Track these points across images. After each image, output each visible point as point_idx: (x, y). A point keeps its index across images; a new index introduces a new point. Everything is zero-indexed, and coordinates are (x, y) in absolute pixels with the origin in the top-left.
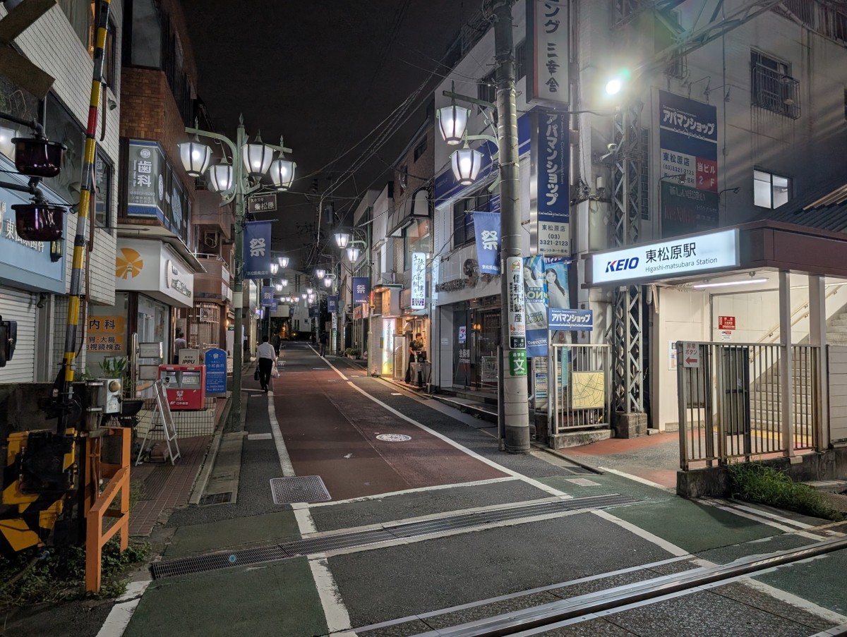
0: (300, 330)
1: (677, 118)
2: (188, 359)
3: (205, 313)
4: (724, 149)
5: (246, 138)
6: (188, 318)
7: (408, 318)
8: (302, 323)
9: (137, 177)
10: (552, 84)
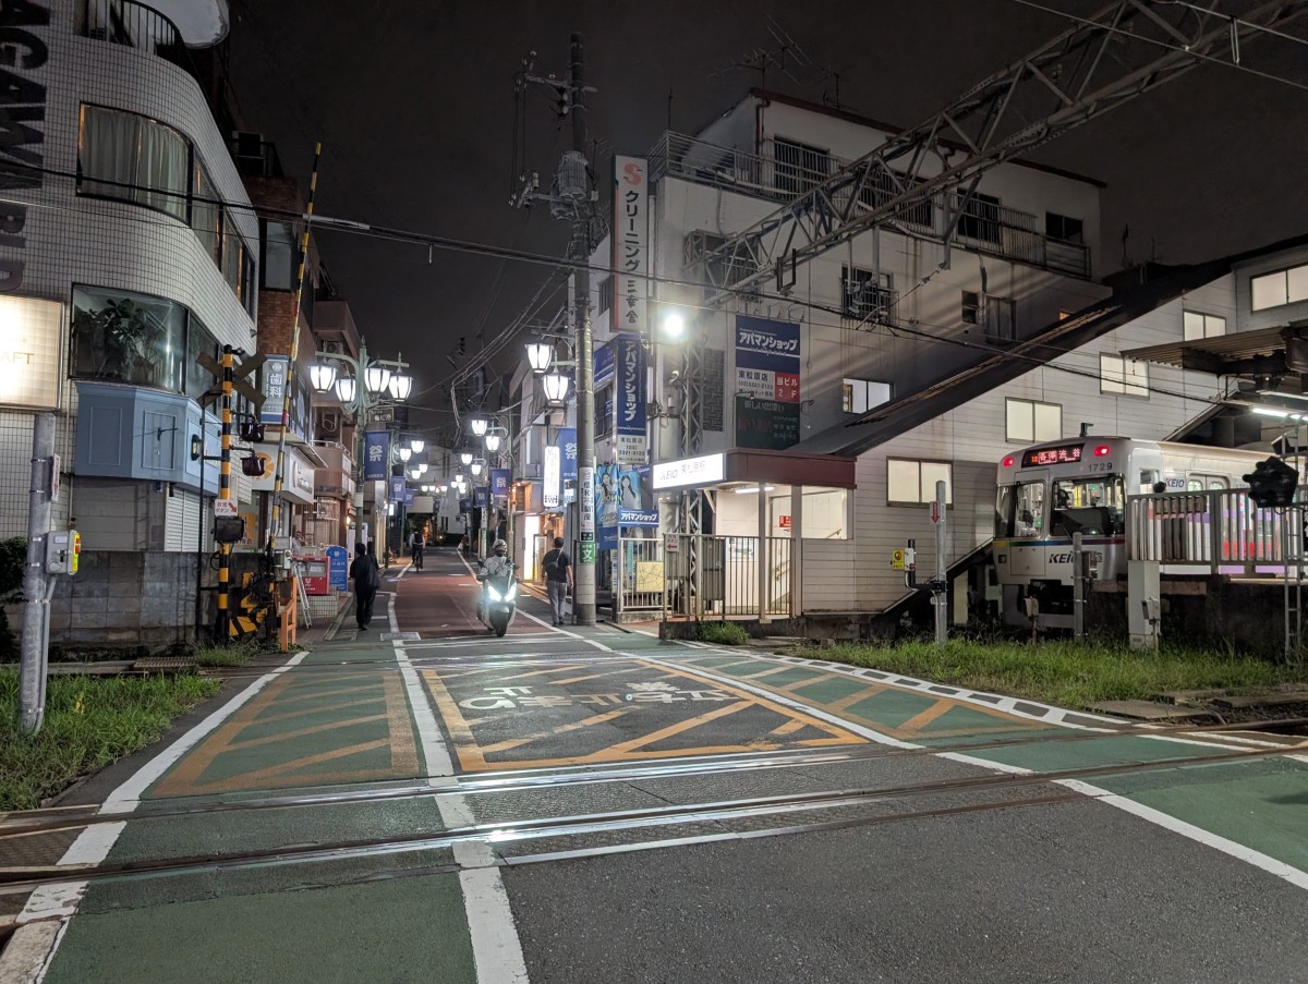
0: (450, 531)
1: (755, 338)
3: (323, 509)
4: (808, 363)
5: (367, 359)
6: (304, 515)
8: (452, 520)
9: (269, 388)
10: (632, 316)
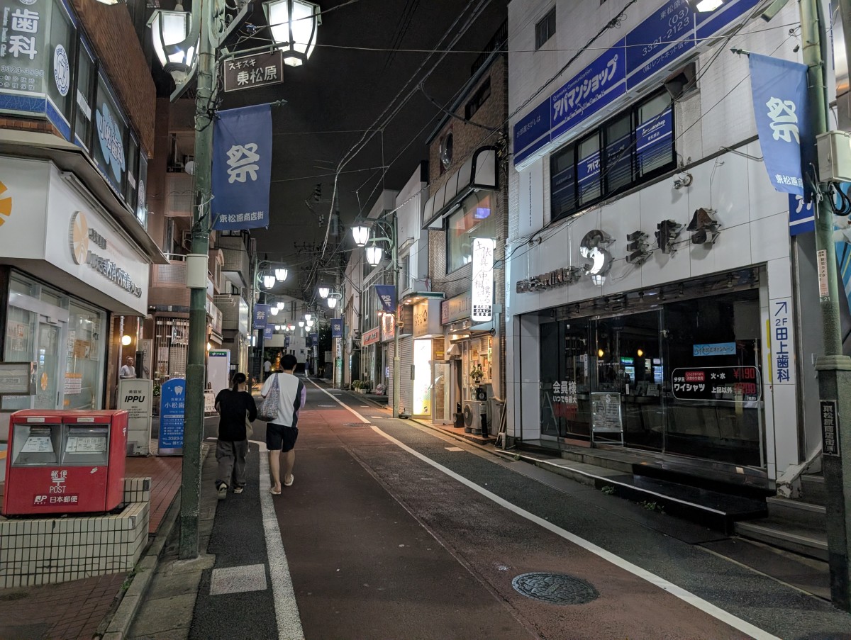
2: (133, 395)
3: (179, 333)
6: (156, 339)
7: (455, 337)
9: (8, 40)
